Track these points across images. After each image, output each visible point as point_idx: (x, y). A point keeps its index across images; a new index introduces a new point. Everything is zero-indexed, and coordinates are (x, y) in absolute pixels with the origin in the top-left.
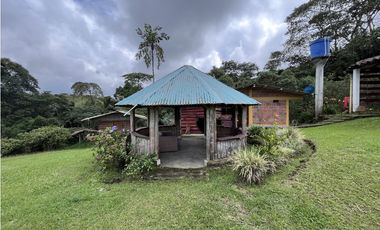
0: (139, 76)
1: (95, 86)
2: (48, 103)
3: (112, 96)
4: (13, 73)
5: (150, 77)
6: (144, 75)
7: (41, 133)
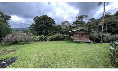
0: (81, 17)
1: (67, 22)
2: (57, 27)
3: (72, 25)
4: (51, 21)
5: (86, 16)
6: (84, 16)
7: (57, 35)
